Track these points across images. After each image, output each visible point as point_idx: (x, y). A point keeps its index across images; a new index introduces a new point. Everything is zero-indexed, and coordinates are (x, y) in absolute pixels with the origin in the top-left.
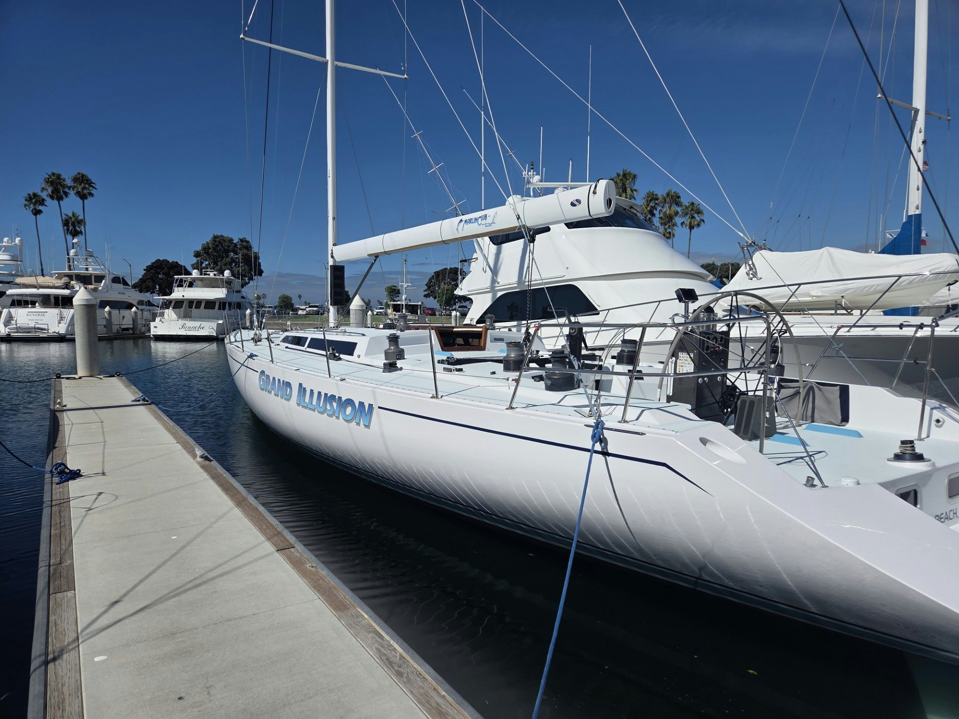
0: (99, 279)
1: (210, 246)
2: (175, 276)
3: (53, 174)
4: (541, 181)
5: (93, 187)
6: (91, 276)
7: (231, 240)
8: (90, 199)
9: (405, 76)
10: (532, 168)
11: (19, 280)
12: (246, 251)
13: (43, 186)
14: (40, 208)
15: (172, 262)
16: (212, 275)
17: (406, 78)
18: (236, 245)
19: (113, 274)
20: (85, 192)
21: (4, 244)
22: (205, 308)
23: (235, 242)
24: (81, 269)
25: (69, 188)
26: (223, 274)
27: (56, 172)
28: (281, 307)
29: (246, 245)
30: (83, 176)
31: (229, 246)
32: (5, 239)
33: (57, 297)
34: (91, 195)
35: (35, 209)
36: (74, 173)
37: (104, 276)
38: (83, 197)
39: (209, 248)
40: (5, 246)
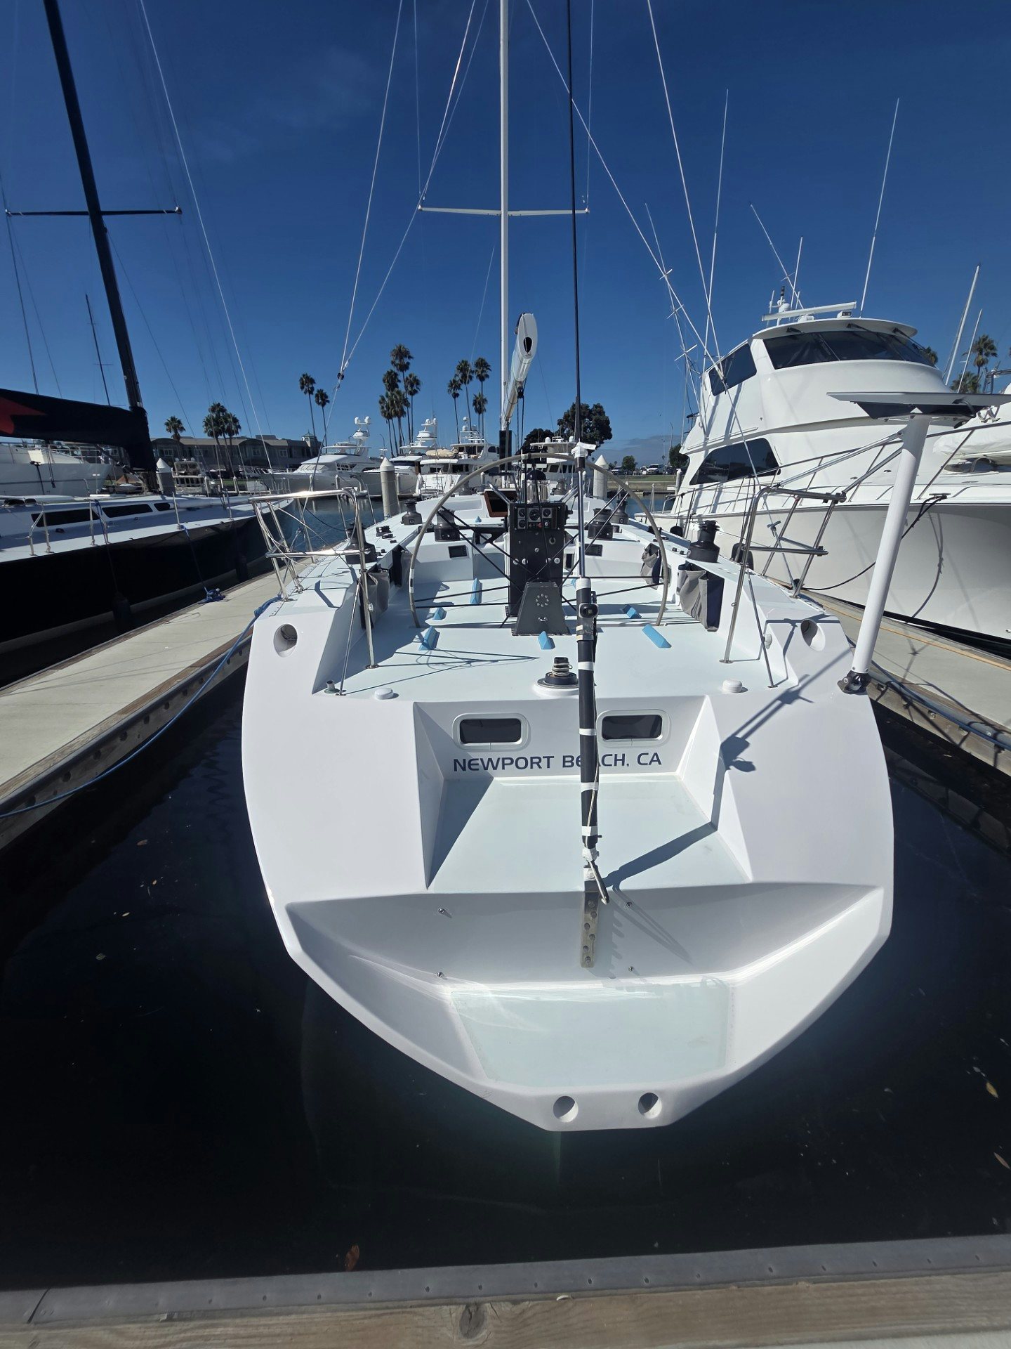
0: (480, 449)
1: (570, 414)
2: (531, 444)
3: (463, 361)
4: (789, 309)
5: (489, 369)
6: (475, 447)
7: (587, 406)
8: (487, 380)
9: (587, 210)
10: (782, 295)
11: (428, 453)
12: (598, 416)
13: (456, 373)
14: (458, 391)
15: (546, 430)
16: (559, 440)
17: (587, 213)
18: (591, 411)
19: (489, 444)
20: (483, 374)
21: (427, 424)
22: (550, 471)
23: (591, 408)
24: (467, 441)
25: (472, 372)
26: (568, 440)
27: (464, 360)
28: (625, 468)
29: (599, 410)
30: (482, 360)
31: (584, 413)
32: (427, 420)
33: (446, 465)
34: (487, 376)
35: (454, 393)
36: (476, 359)
37: (483, 447)
38: (482, 378)
39: (569, 416)
40: (427, 426)
